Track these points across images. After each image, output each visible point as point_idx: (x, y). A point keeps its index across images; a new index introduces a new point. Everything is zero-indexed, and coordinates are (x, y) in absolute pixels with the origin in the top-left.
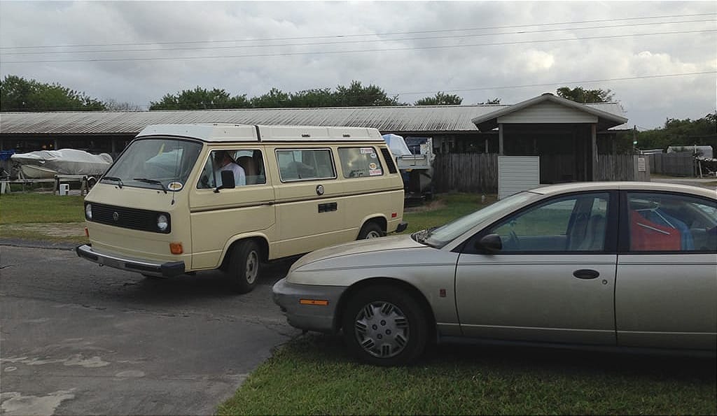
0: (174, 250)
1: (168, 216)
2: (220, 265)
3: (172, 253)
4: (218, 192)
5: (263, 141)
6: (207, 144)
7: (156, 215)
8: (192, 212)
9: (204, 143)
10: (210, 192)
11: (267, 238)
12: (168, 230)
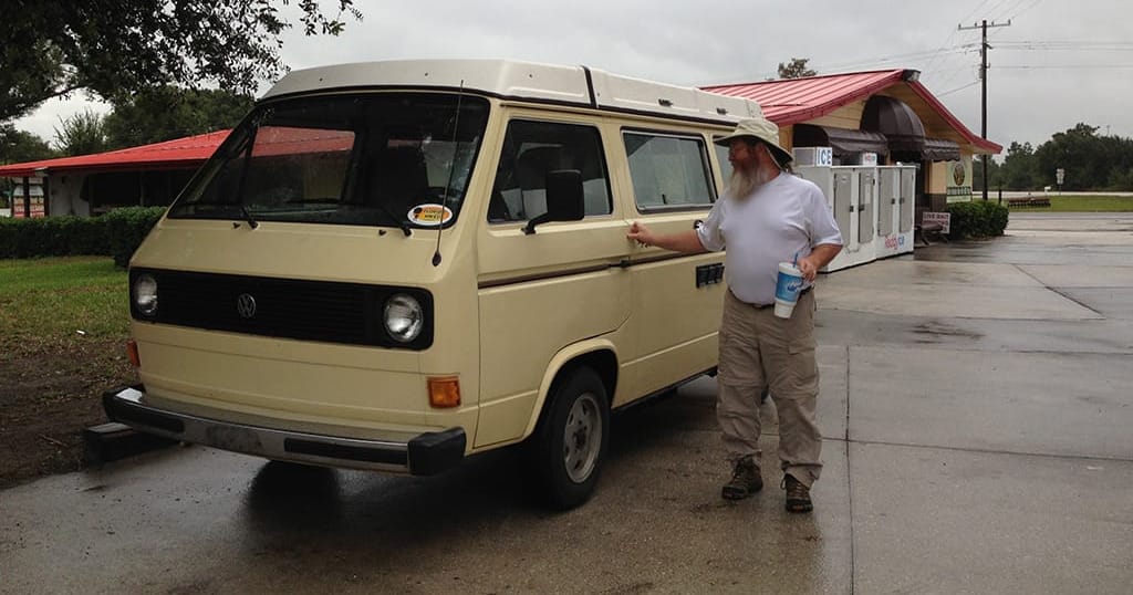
0: (439, 398)
1: (423, 299)
2: (530, 430)
3: (434, 405)
4: (534, 232)
5: (602, 108)
6: (499, 101)
7: (383, 296)
8: (482, 286)
9: (491, 99)
10: (514, 231)
11: (616, 351)
12: (424, 340)
